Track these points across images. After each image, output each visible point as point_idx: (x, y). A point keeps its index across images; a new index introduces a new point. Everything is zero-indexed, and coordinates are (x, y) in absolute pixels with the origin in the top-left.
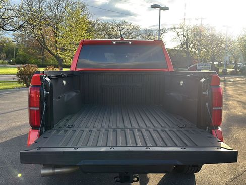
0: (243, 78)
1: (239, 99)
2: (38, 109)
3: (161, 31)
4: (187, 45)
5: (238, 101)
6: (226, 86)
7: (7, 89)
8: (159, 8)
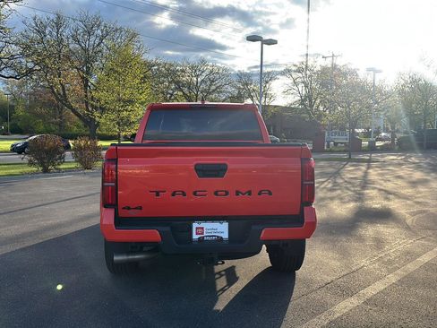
0: (400, 156)
1: (382, 187)
2: (113, 184)
3: (265, 77)
4: (310, 101)
5: (380, 190)
6: (368, 168)
7: (11, 175)
8: (260, 42)
